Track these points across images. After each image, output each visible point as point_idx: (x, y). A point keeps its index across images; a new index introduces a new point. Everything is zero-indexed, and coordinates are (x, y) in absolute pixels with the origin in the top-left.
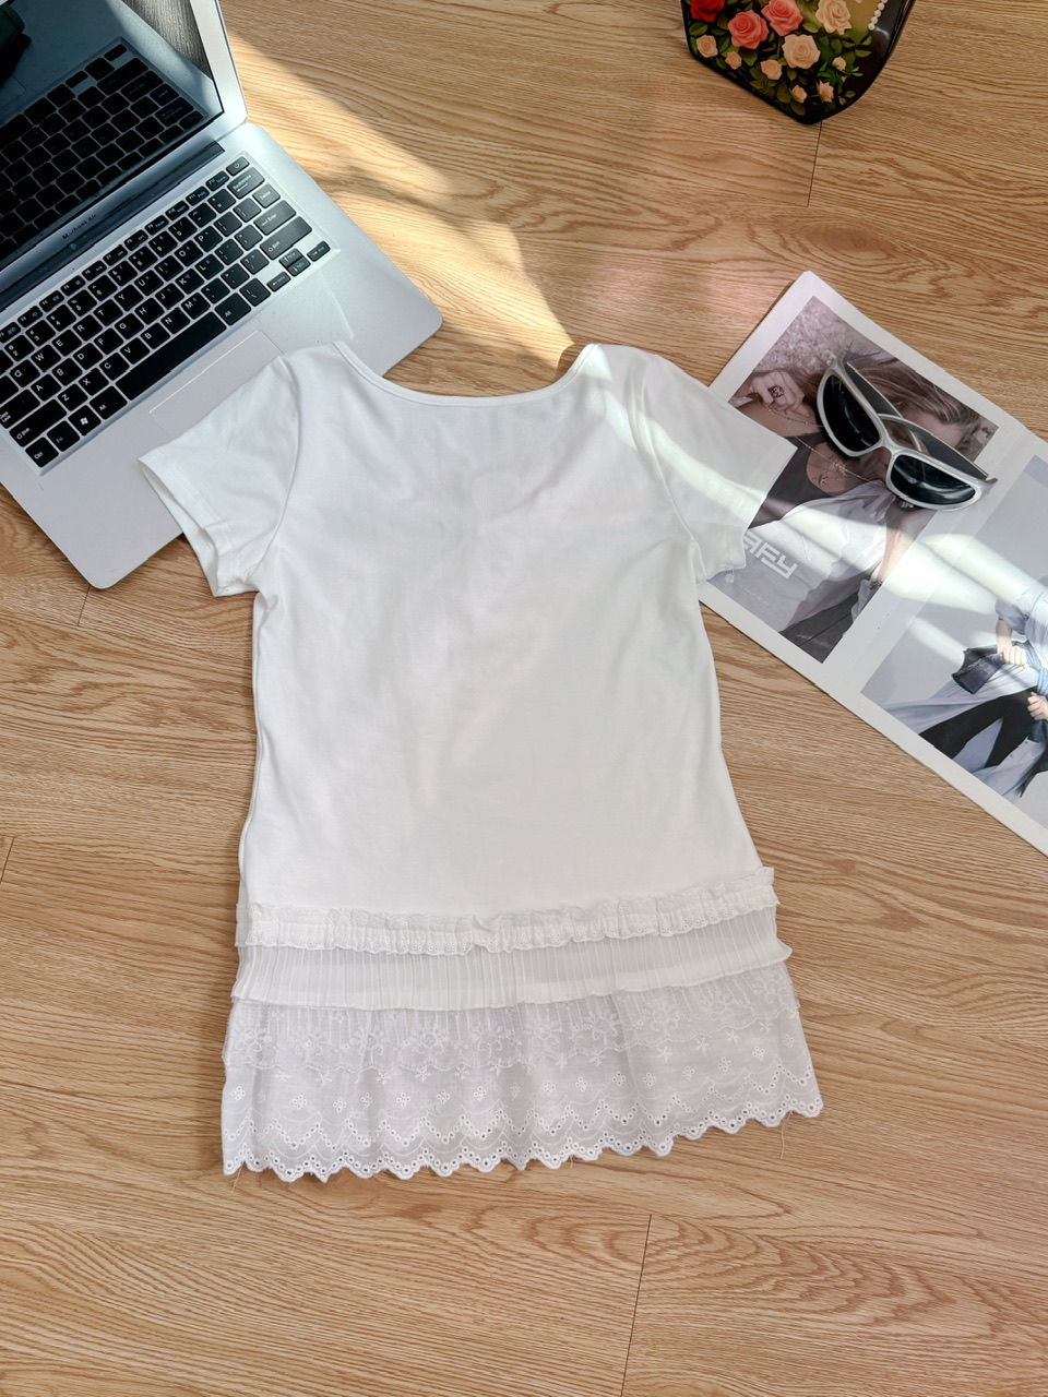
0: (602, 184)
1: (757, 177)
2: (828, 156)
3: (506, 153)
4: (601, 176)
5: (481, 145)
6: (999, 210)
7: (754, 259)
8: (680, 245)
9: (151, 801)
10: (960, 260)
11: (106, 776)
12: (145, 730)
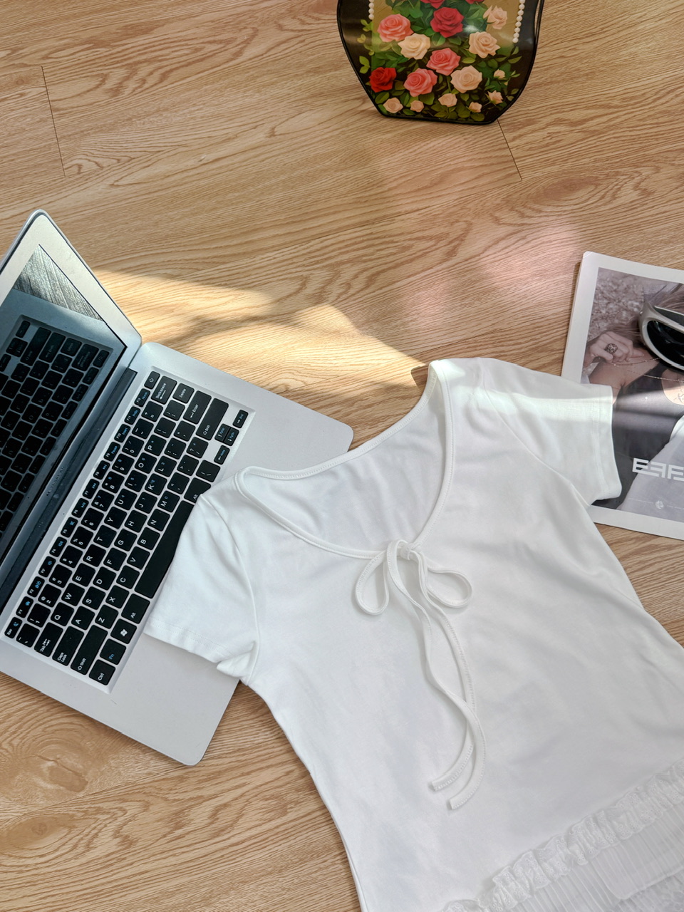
0: (375, 239)
1: (476, 178)
2: (514, 139)
3: (298, 252)
4: (371, 234)
5: (278, 255)
6: (649, 116)
7: (507, 236)
8: (451, 253)
9: (314, 875)
10: (645, 164)
11: (270, 873)
12: (279, 822)
